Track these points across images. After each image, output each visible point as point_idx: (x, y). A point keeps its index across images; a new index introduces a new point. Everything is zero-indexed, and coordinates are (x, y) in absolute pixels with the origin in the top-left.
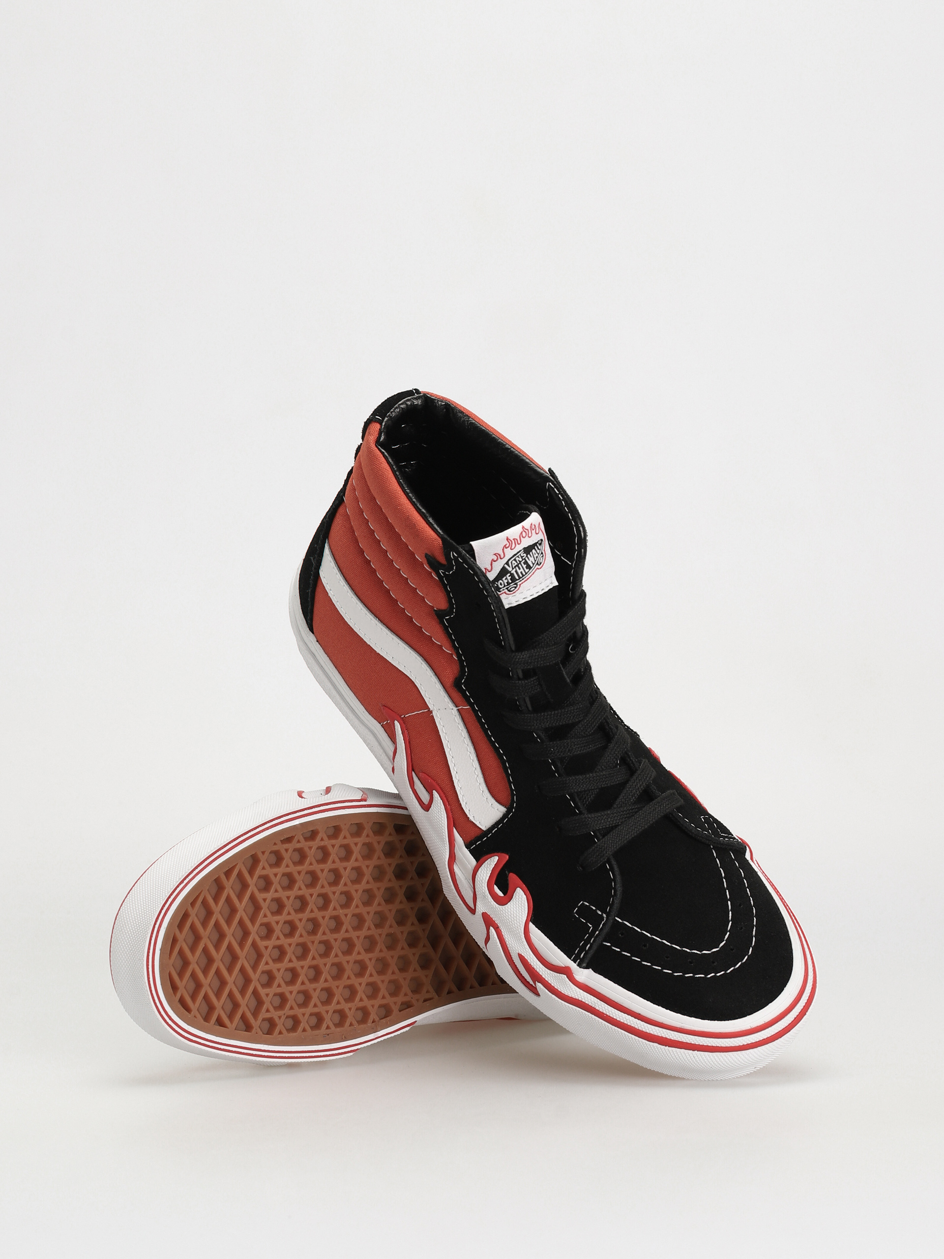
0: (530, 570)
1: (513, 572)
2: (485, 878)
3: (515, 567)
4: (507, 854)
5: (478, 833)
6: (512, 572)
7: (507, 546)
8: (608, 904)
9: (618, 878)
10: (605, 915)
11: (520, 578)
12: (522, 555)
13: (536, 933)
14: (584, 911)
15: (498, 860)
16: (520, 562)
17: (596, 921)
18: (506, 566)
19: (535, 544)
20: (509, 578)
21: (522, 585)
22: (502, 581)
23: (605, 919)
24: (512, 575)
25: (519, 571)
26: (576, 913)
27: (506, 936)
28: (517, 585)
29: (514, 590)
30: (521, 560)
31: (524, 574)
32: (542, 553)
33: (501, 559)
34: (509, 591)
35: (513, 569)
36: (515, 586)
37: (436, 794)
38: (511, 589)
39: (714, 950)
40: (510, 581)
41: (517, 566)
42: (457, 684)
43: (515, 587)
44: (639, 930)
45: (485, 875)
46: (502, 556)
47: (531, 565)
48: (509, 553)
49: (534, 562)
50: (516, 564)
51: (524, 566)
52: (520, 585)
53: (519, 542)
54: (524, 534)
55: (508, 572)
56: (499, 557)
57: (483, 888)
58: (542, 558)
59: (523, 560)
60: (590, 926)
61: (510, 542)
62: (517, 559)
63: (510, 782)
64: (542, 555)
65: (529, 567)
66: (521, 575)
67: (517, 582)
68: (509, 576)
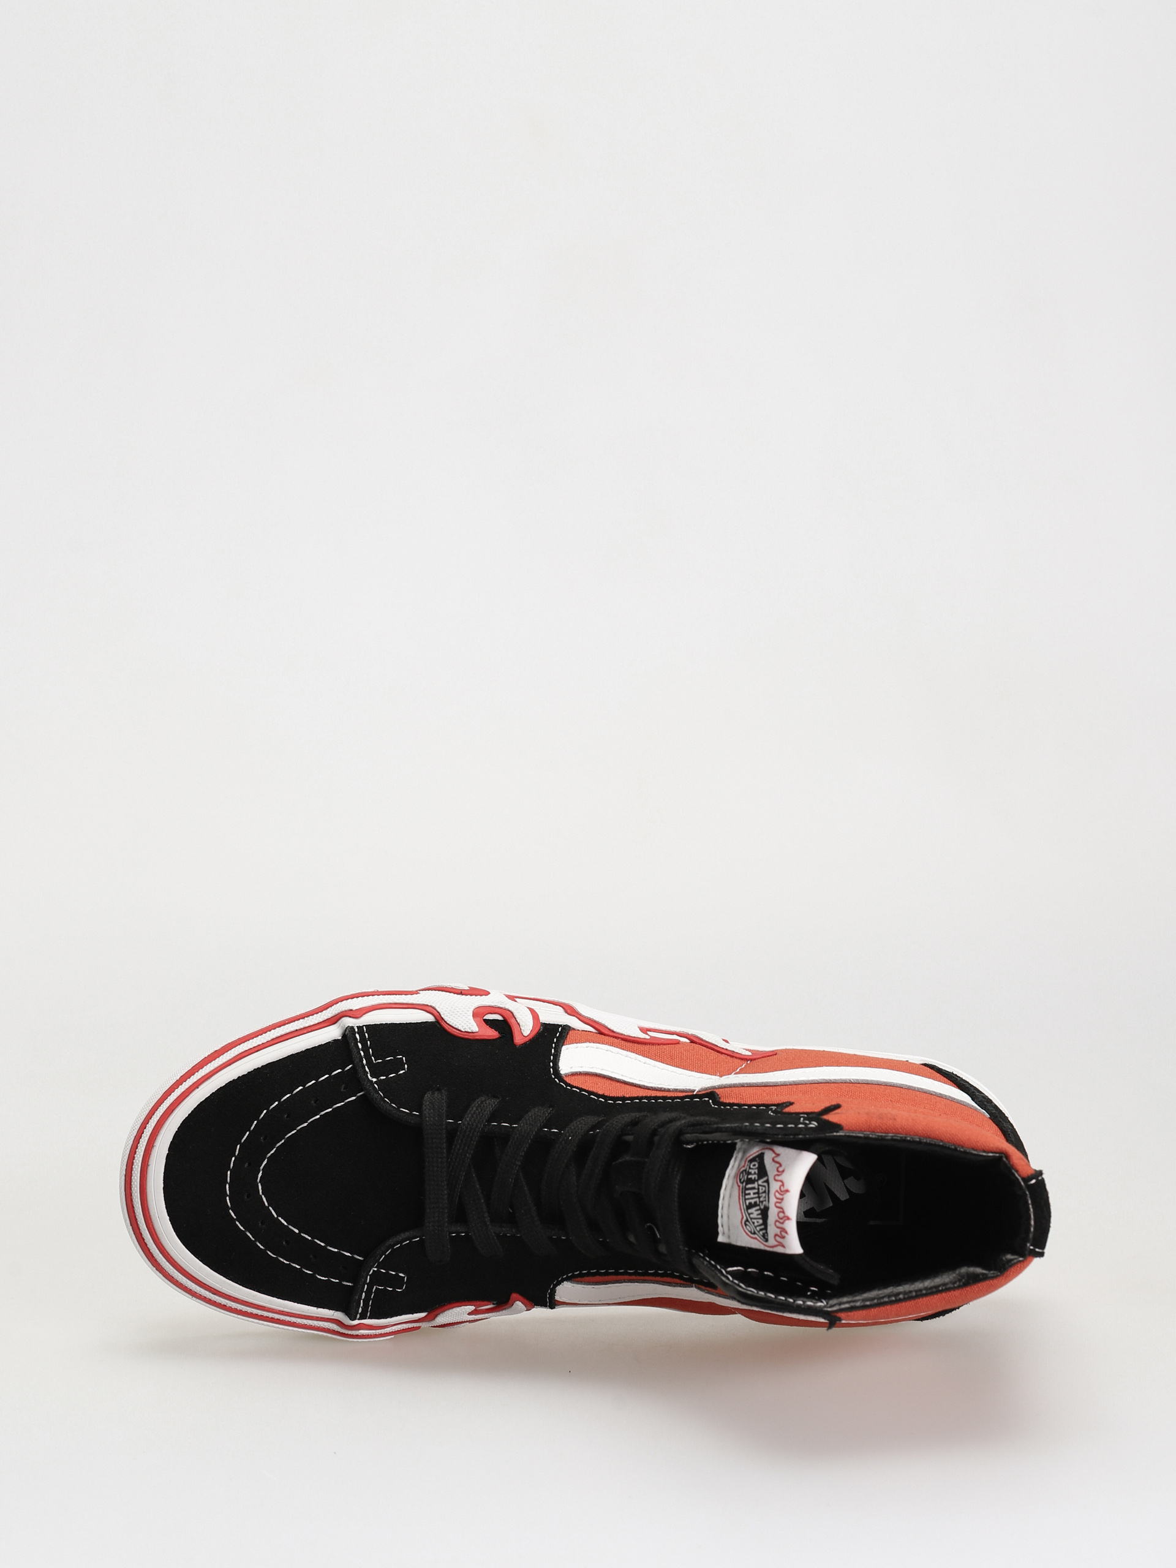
0: (746, 1206)
1: (756, 1185)
4: (519, 1044)
6: (756, 1183)
7: (782, 1187)
11: (746, 1190)
12: (764, 1203)
14: (397, 1065)
15: (523, 1035)
16: (759, 1197)
19: (766, 1228)
20: (753, 1177)
22: (755, 1169)
24: (754, 1182)
25: (751, 1192)
28: (741, 1183)
29: (740, 1176)
30: (762, 1199)
31: (747, 1197)
32: (754, 1233)
33: (776, 1177)
34: (742, 1172)
35: (759, 1185)
36: (742, 1181)
38: (743, 1174)
39: (260, 1175)
40: (750, 1176)
41: (758, 1193)
46: (777, 1179)
47: (750, 1211)
49: (751, 1216)
50: (761, 1191)
51: (753, 1201)
52: (740, 1187)
53: (778, 1206)
54: (781, 1215)
55: (760, 1177)
56: (779, 1174)
58: (750, 1229)
59: (760, 1202)
61: (783, 1193)
62: (764, 1195)
64: (753, 1231)
65: (750, 1206)
66: (747, 1192)
67: (744, 1184)
68: (755, 1178)
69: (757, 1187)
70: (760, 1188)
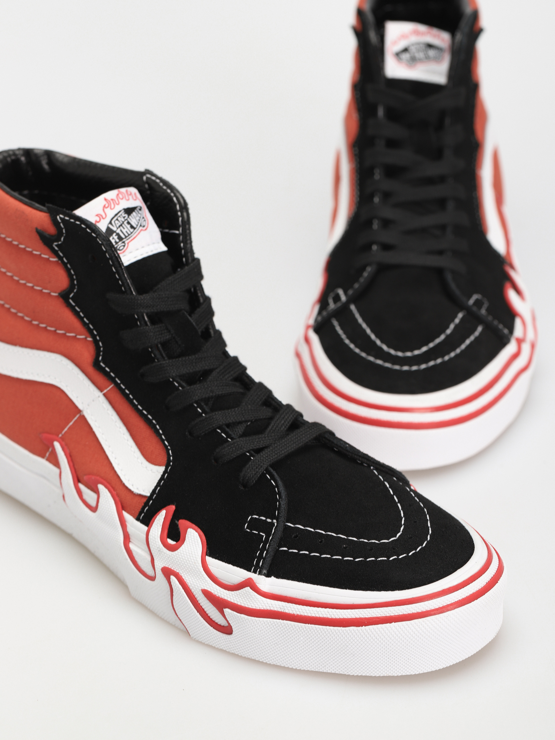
0: (134, 230)
1: (118, 231)
2: (157, 534)
3: (119, 227)
4: (174, 505)
5: (145, 500)
7: (107, 206)
8: (275, 509)
9: (280, 483)
10: (275, 521)
11: (126, 237)
12: (123, 216)
13: (214, 563)
14: (254, 524)
15: (166, 513)
16: (123, 222)
17: (267, 528)
18: (110, 226)
19: (134, 208)
20: (116, 237)
21: (130, 244)
23: (276, 524)
24: (118, 234)
25: (124, 231)
26: (247, 528)
27: (187, 578)
28: (125, 244)
29: (123, 249)
30: (123, 220)
31: (129, 233)
32: (143, 217)
33: (103, 218)
35: (117, 228)
36: (123, 244)
37: (101, 487)
38: (120, 247)
39: (392, 539)
40: (118, 240)
41: (121, 225)
42: (96, 364)
43: (124, 246)
44: (313, 530)
45: (156, 531)
46: (104, 216)
47: (135, 226)
48: (111, 213)
49: (137, 224)
50: (119, 224)
51: (128, 226)
52: (128, 243)
53: (117, 202)
55: (114, 231)
56: (101, 217)
57: (157, 543)
58: (144, 222)
59: (125, 220)
60: (264, 534)
61: (109, 202)
62: (119, 219)
63: (163, 441)
64: (143, 220)
65: (133, 228)
66: (127, 235)
67: (124, 240)
68: (116, 235)
69: (119, 229)
70: (118, 226)
